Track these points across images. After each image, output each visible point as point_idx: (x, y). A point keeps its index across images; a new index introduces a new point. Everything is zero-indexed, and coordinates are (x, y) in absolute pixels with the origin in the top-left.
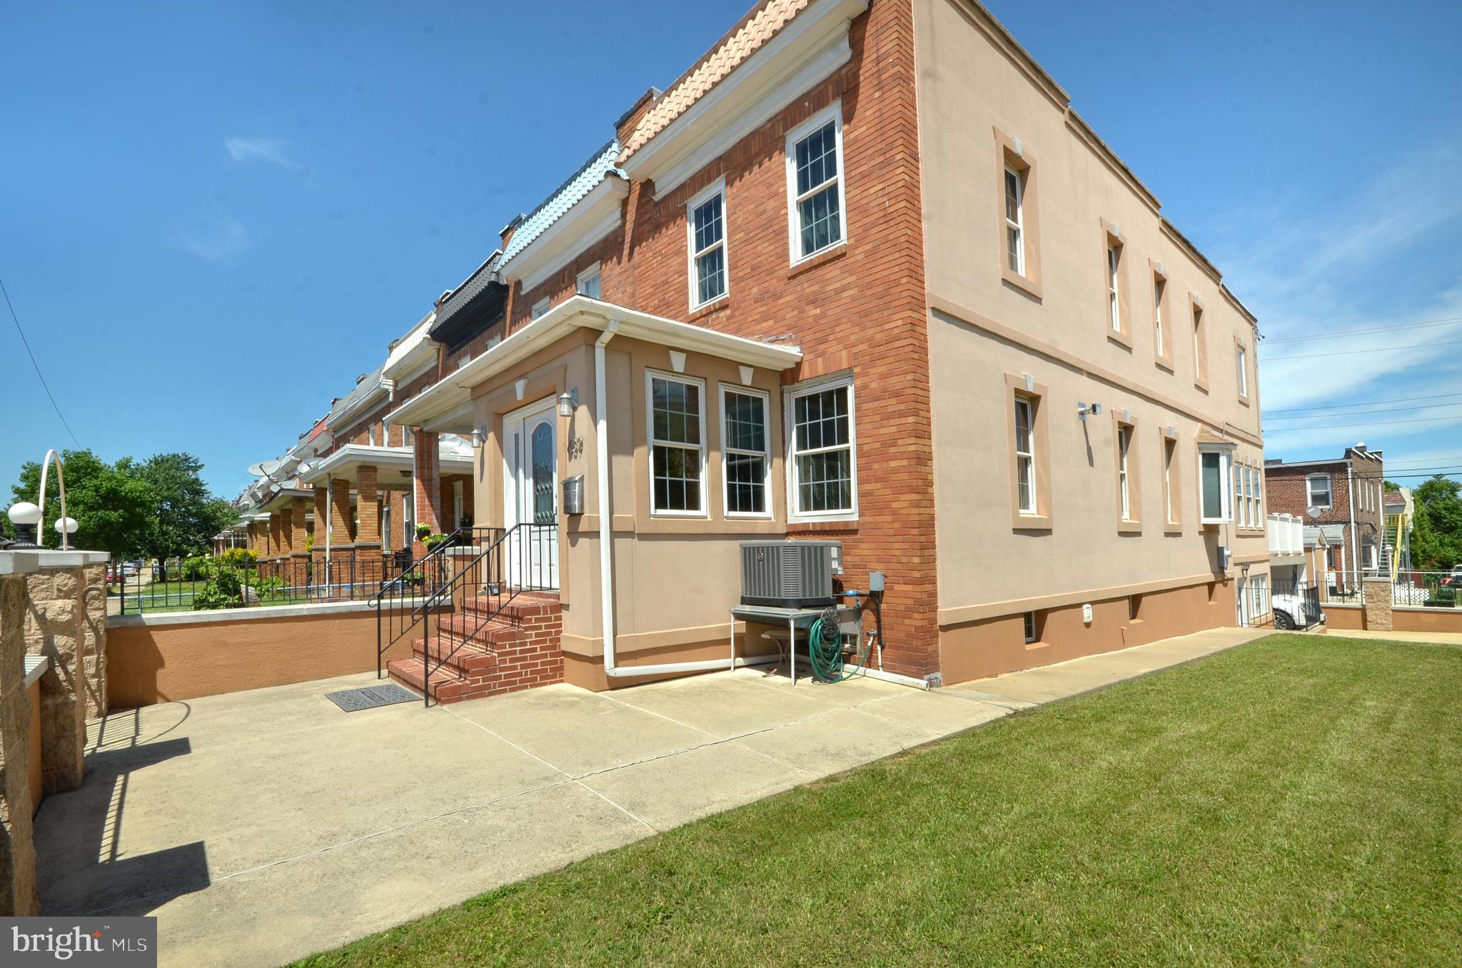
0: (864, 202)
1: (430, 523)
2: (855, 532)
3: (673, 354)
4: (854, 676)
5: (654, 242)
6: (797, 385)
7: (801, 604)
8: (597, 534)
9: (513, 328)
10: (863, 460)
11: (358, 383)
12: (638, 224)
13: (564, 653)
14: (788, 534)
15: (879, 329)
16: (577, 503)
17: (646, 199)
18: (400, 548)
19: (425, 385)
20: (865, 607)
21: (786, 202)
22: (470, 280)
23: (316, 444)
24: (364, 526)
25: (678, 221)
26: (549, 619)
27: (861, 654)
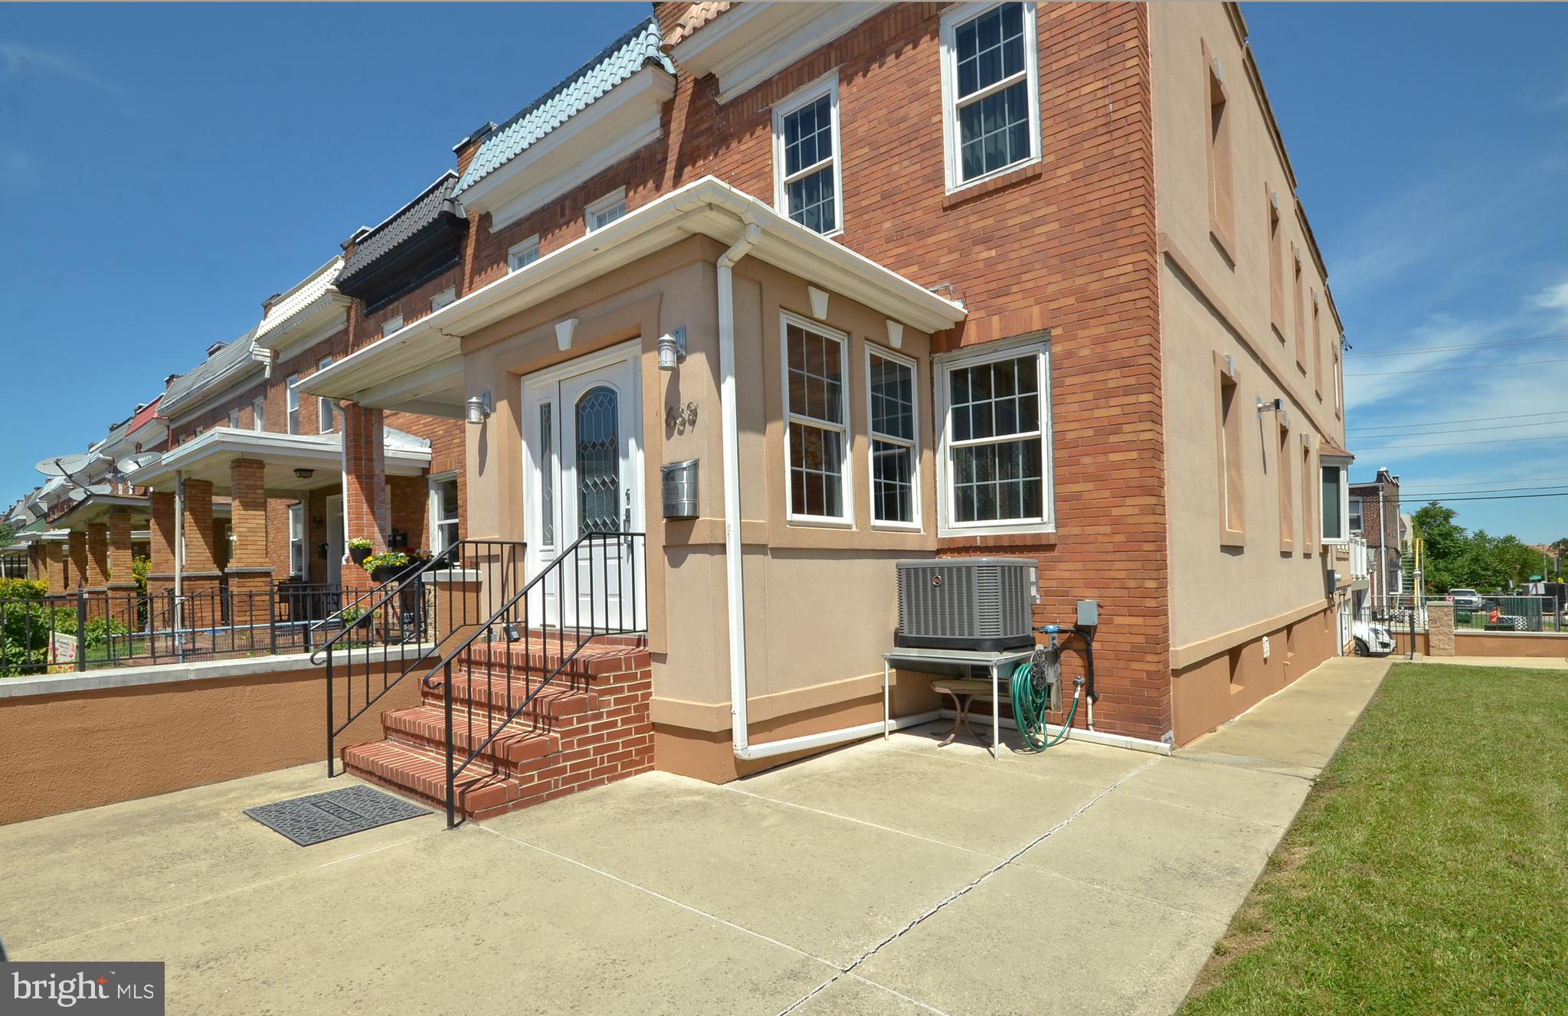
0: (1072, 105)
1: (372, 538)
2: (1051, 547)
3: (814, 293)
4: (1061, 740)
5: (717, 160)
6: (955, 353)
7: (1001, 646)
8: (722, 548)
9: (477, 279)
10: (1063, 453)
11: (211, 354)
12: (688, 135)
13: (655, 726)
14: (939, 552)
15: (1095, 276)
16: (685, 500)
17: (704, 101)
18: (285, 577)
19: (325, 356)
20: (1064, 646)
21: (940, 105)
22: (403, 212)
23: (137, 437)
24: (243, 545)
25: (759, 131)
26: (634, 677)
27: (1058, 708)
